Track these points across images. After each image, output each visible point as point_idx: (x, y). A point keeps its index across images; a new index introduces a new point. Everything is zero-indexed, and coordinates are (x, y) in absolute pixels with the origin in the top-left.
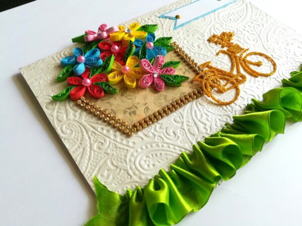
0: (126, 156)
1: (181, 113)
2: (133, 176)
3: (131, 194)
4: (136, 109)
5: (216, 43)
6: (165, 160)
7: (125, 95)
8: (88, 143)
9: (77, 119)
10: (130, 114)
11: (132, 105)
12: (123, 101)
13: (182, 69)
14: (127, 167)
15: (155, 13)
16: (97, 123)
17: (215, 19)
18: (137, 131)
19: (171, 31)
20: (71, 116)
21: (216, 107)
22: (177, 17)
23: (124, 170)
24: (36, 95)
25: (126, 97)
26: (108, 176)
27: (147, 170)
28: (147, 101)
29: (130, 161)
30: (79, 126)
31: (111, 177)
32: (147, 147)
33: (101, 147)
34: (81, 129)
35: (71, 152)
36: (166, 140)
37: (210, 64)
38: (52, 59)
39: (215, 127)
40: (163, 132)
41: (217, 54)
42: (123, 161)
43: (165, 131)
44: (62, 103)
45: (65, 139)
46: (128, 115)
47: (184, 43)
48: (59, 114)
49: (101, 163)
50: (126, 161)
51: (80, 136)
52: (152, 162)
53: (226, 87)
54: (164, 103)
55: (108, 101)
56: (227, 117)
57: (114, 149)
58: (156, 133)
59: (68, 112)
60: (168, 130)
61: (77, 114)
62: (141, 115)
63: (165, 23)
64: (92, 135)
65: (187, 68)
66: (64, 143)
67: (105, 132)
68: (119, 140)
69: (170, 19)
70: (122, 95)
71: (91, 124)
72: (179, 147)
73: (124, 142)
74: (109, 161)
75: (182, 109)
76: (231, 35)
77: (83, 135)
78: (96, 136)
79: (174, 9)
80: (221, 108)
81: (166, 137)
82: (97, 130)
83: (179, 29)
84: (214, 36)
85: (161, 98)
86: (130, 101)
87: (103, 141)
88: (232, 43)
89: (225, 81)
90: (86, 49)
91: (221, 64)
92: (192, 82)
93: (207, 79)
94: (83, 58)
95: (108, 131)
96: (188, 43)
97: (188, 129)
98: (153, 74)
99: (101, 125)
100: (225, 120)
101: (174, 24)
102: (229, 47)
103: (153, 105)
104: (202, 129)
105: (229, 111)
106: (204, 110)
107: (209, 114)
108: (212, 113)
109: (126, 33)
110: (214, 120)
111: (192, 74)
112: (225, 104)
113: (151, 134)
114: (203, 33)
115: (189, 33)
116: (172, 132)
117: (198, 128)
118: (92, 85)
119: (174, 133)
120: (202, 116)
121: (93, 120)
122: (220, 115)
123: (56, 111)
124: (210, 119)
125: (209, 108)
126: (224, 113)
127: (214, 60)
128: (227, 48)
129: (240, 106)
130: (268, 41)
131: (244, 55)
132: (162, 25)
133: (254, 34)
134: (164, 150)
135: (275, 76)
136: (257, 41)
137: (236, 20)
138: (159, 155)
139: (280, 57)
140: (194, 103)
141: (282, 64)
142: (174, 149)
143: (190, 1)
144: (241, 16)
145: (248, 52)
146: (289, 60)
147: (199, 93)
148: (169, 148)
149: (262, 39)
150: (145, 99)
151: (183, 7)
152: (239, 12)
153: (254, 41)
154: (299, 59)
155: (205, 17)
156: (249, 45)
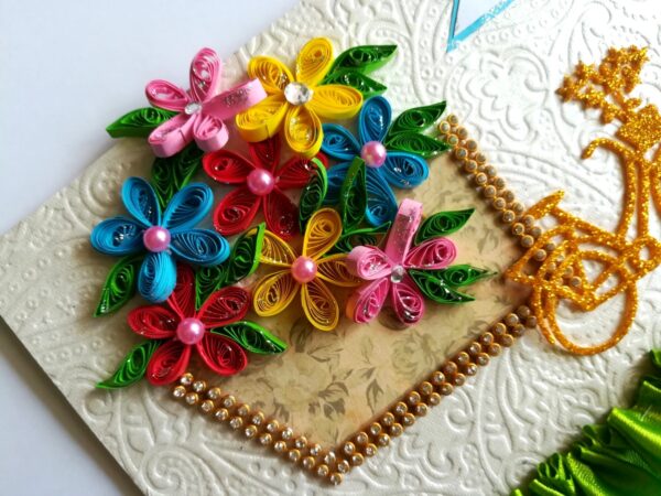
1: (468, 394)
4: (343, 395)
5: (585, 104)
7: (307, 349)
9: (183, 440)
10: (328, 412)
11: (329, 380)
12: (302, 370)
16: (239, 449)
18: (352, 464)
19: (440, 58)
20: (166, 432)
21: (562, 359)
24: (47, 369)
25: (310, 353)
28: (374, 362)
30: (194, 462)
34: (201, 470)
36: (427, 482)
37: (561, 206)
38: (60, 217)
39: (556, 428)
40: (420, 460)
41: (585, 154)
43: (425, 458)
44: (132, 391)
46: (321, 415)
47: (480, 115)
48: (132, 429)
53: (597, 293)
54: (424, 366)
55: (261, 375)
56: (591, 395)
58: (403, 466)
59: (155, 421)
60: (433, 452)
61: (182, 424)
62: (360, 410)
63: (419, 19)
64: (232, 486)
65: (489, 221)
67: (266, 475)
68: (304, 494)
70: (300, 349)
71: (226, 453)
75: (473, 379)
76: (636, 64)
77: (209, 488)
78: (244, 489)
80: (577, 364)
81: (429, 474)
82: (244, 471)
83: (466, 44)
85: (412, 346)
86: (324, 366)
88: (636, 103)
89: (598, 267)
90: (167, 187)
91: (592, 198)
92: (502, 279)
93: (548, 276)
94: (162, 235)
95: (275, 472)
96: (493, 108)
97: (488, 443)
98: (389, 276)
99: (252, 453)
100: (585, 404)
101: (447, 17)
102: (624, 120)
103: (392, 373)
104: (523, 440)
105: (599, 372)
106: (530, 376)
107: (544, 386)
108: (551, 383)
109: (291, 106)
110: (554, 404)
111: (506, 244)
112: (590, 353)
113: (388, 469)
114: (544, 57)
115: (499, 60)
116: (443, 458)
117: (511, 437)
118: (207, 337)
119: (449, 458)
120: (524, 395)
121: (229, 440)
122: (572, 389)
123: (118, 418)
124: (544, 405)
125: (544, 368)
126: (584, 379)
127: (573, 180)
128: (619, 123)
129: (630, 356)
132: (409, 31)
140: (506, 356)
147: (523, 320)
150: (366, 353)
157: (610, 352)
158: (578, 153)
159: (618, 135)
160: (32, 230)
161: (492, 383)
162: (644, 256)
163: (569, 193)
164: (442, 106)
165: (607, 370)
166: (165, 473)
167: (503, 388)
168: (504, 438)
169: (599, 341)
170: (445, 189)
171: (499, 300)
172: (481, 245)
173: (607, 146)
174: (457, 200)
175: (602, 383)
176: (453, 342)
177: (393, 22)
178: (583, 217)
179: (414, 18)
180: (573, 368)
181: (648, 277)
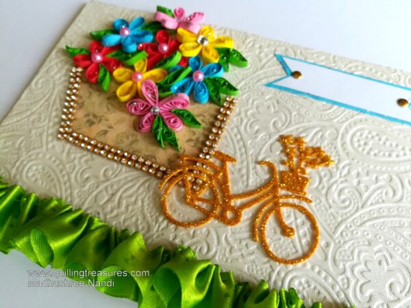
0: (34, 148)
1: (120, 171)
2: (15, 168)
4: (97, 122)
5: (285, 149)
6: (48, 188)
8: (34, 109)
9: (57, 82)
10: (88, 121)
11: (100, 115)
12: (100, 104)
13: (194, 134)
14: (22, 157)
15: (280, 46)
17: (343, 122)
18: (68, 140)
19: (259, 84)
22: (296, 74)
23: (18, 157)
24: (66, 34)
25: (108, 103)
26: (8, 147)
27: (27, 177)
28: (116, 127)
29: (30, 156)
30: (50, 90)
31: (7, 150)
32: (54, 162)
33: (35, 123)
34: (47, 94)
35: (19, 102)
36: (73, 175)
37: (229, 164)
38: (121, 12)
39: (122, 220)
40: (82, 167)
41: (261, 162)
42: (28, 150)
43: (83, 169)
45: (30, 89)
46: (85, 120)
47: (246, 111)
48: (55, 66)
49: (17, 133)
50: (28, 152)
51: (39, 98)
52: (39, 176)
55: (92, 92)
57: (38, 135)
58: (76, 161)
59: (61, 71)
60: (87, 170)
61: (63, 79)
62: (94, 132)
63: (269, 69)
64: (45, 106)
66: (26, 92)
67: (54, 114)
68: (50, 132)
69: (284, 68)
70: (108, 99)
71: (58, 97)
72: (71, 193)
73: (50, 138)
74: (22, 138)
75: (128, 169)
76: (322, 162)
77: (41, 99)
78: (45, 110)
79: (312, 61)
81: (77, 174)
82: (53, 106)
83: (272, 90)
84: (298, 141)
85: (130, 137)
86: (106, 110)
87: (42, 120)
88: (303, 172)
90: (147, 27)
91: (242, 176)
92: (179, 157)
93: (190, 171)
94: (127, 33)
95: (56, 116)
96: (253, 115)
97: (101, 192)
98: (152, 106)
100: (140, 227)
101: (278, 77)
102: (292, 170)
103: (115, 135)
104: (109, 207)
105: (159, 226)
106: (142, 194)
107: (140, 203)
108: (143, 206)
109: (196, 41)
110: (133, 213)
111: (195, 151)
113: (73, 156)
114: (293, 122)
115: (276, 105)
116: (86, 176)
117: (108, 201)
118: (97, 65)
119: (87, 179)
120: (131, 196)
121: (63, 96)
122: (144, 217)
123: (57, 60)
124: (130, 208)
125: (148, 199)
126: (152, 221)
127: (245, 163)
128: (287, 169)
129: (175, 237)
130: (361, 225)
131: (290, 201)
132: (262, 68)
133: (361, 195)
134: (59, 181)
135: (279, 267)
136: (346, 208)
137: (372, 153)
138: (50, 179)
139: (334, 260)
140: (145, 179)
141: (317, 269)
142: (66, 190)
143: (353, 70)
144: (390, 155)
145: (304, 204)
146: (339, 279)
147: (164, 173)
148: (65, 183)
149: (358, 214)
150: (119, 122)
151: (330, 68)
152: (400, 147)
153: (343, 201)
154: (355, 297)
155: (336, 107)
156: (323, 199)
157: (172, 226)
158: (260, 158)
159: (281, 173)
160: (113, 8)
161: (130, 178)
162: (229, 214)
163: (238, 166)
165: (163, 229)
166: (43, 83)
167: (130, 184)
168: (106, 199)
169: (175, 217)
170: (205, 114)
171: (169, 159)
172: (189, 140)
173: (271, 169)
174: (203, 121)
175: (155, 230)
176: (140, 152)
177: (260, 61)
178: (230, 177)
179: (269, 67)
180: (155, 213)
181: (221, 224)
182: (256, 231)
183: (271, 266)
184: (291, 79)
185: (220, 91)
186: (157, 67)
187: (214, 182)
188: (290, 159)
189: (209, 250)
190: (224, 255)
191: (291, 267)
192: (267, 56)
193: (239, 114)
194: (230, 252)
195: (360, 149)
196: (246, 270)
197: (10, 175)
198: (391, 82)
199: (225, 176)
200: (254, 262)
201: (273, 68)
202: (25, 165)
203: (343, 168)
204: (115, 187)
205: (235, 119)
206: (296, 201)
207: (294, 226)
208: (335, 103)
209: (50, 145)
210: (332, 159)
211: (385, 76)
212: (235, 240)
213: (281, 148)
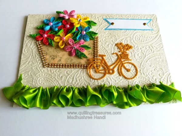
0: (37, 74)
1: (72, 71)
2: (34, 83)
3: (26, 88)
4: (56, 58)
5: (118, 48)
6: (49, 84)
8: (29, 60)
9: (32, 48)
10: (52, 58)
11: (55, 55)
12: (53, 51)
13: (90, 52)
14: (34, 78)
15: (104, 16)
16: (38, 55)
17: (131, 35)
18: (48, 67)
19: (102, 30)
20: (31, 46)
21: (88, 77)
22: (112, 24)
24: (26, 30)
26: (27, 76)
27: (40, 84)
28: (63, 57)
29: (37, 76)
31: (27, 77)
32: (47, 75)
33: (32, 65)
34: (31, 53)
35: (21, 60)
36: (56, 77)
37: (104, 57)
38: (43, 17)
39: (80, 84)
40: (58, 74)
41: (113, 54)
44: (33, 39)
46: (51, 58)
47: (102, 40)
48: (28, 43)
49: (27, 71)
50: (35, 75)
52: (44, 82)
53: (100, 72)
54: (69, 62)
55: (48, 48)
57: (35, 69)
58: (55, 73)
59: (32, 44)
60: (60, 74)
61: (34, 47)
62: (56, 61)
64: (33, 58)
65: (93, 52)
66: (22, 55)
67: (38, 60)
68: (40, 66)
69: (108, 23)
70: (55, 49)
71: (36, 54)
72: (58, 83)
73: (41, 68)
74: (30, 72)
75: (74, 69)
76: (130, 48)
77: (30, 56)
79: (115, 18)
80: (90, 79)
82: (36, 57)
83: (107, 31)
84: (121, 44)
85: (70, 59)
86: (56, 53)
87: (34, 63)
88: (126, 52)
89: (103, 69)
90: (57, 20)
91: (110, 60)
92: (88, 60)
93: (94, 63)
94: (51, 24)
95: (39, 60)
96: (105, 40)
97: (69, 79)
98: (73, 47)
99: (38, 56)
101: (107, 26)
102: (123, 53)
103: (64, 60)
104: (74, 82)
106: (82, 75)
107: (83, 78)
109: (78, 21)
111: (92, 57)
112: (93, 79)
113: (53, 71)
114: (117, 39)
115: (110, 35)
116: (61, 76)
117: (72, 81)
118: (46, 38)
119: (62, 77)
120: (79, 77)
121: (38, 53)
122: (86, 81)
123: (28, 41)
124: (81, 80)
125: (85, 75)
126: (89, 81)
127: (109, 56)
128: (121, 53)
129: (98, 83)
130: (147, 62)
131: (126, 62)
132: (101, 25)
133: (143, 54)
134: (52, 81)
135: (130, 81)
136: (141, 59)
137: (142, 41)
138: (48, 81)
139: (144, 74)
140: (81, 70)
141: (140, 78)
142: (56, 83)
143: (128, 18)
144: (147, 40)
145: (130, 61)
146: (147, 78)
147: (86, 66)
148: (55, 81)
149: (145, 59)
150: (63, 55)
151: (121, 19)
152: (149, 37)
153: (140, 57)
154: (152, 81)
155: (127, 31)
156: (134, 58)
157: (96, 81)
158: (112, 53)
159: (120, 55)
160: (39, 16)
162: (111, 72)
163: (107, 57)
164: (97, 34)
165: (93, 83)
166: (27, 50)
167: (77, 73)
168: (71, 80)
169: (95, 78)
170: (90, 44)
171: (85, 62)
172: (89, 54)
173: (117, 55)
174: (91, 47)
175: (91, 83)
177: (100, 22)
178: (106, 61)
179: (103, 24)
181: (109, 75)
182: (120, 73)
183: (128, 81)
184: (111, 25)
185: (92, 36)
186: (68, 34)
187: (102, 64)
188: (121, 50)
189: (109, 83)
190: (114, 83)
191: (133, 79)
192: (101, 20)
193: (100, 41)
194: (115, 81)
195: (139, 41)
196: (122, 85)
197: (33, 85)
198: (139, 19)
199: (105, 61)
200: (123, 82)
201: (105, 23)
202: (37, 80)
203: (136, 48)
204: (72, 76)
205: (100, 43)
206: (127, 61)
207: (129, 68)
208: (127, 29)
209: (42, 71)
210: (132, 46)
211: (137, 17)
212: (115, 78)
213: (117, 48)
